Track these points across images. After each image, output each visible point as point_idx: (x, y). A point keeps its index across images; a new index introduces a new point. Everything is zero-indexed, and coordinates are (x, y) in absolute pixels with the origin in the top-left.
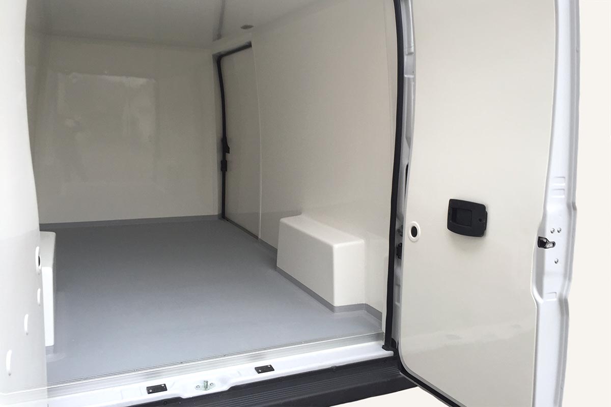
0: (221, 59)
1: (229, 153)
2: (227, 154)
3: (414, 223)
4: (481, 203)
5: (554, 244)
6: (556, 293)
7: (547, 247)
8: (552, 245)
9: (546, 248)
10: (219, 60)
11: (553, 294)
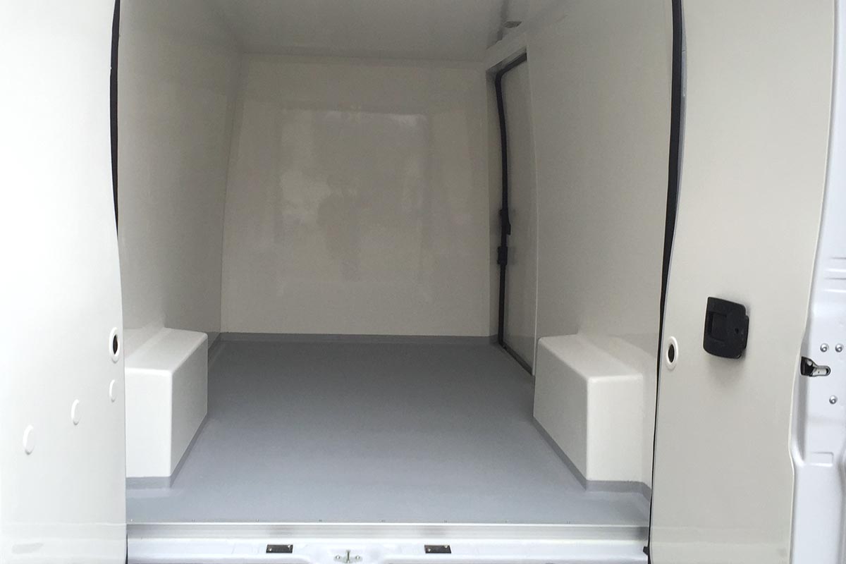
0: (501, 77)
1: (510, 234)
2: (508, 235)
3: (673, 341)
4: (740, 303)
5: (828, 371)
6: (832, 453)
7: (814, 374)
8: (825, 372)
9: (811, 376)
10: (498, 79)
11: (826, 455)
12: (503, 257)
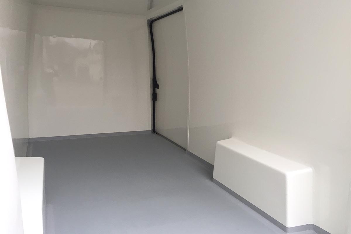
0: (153, 23)
1: (158, 88)
12: (154, 97)
